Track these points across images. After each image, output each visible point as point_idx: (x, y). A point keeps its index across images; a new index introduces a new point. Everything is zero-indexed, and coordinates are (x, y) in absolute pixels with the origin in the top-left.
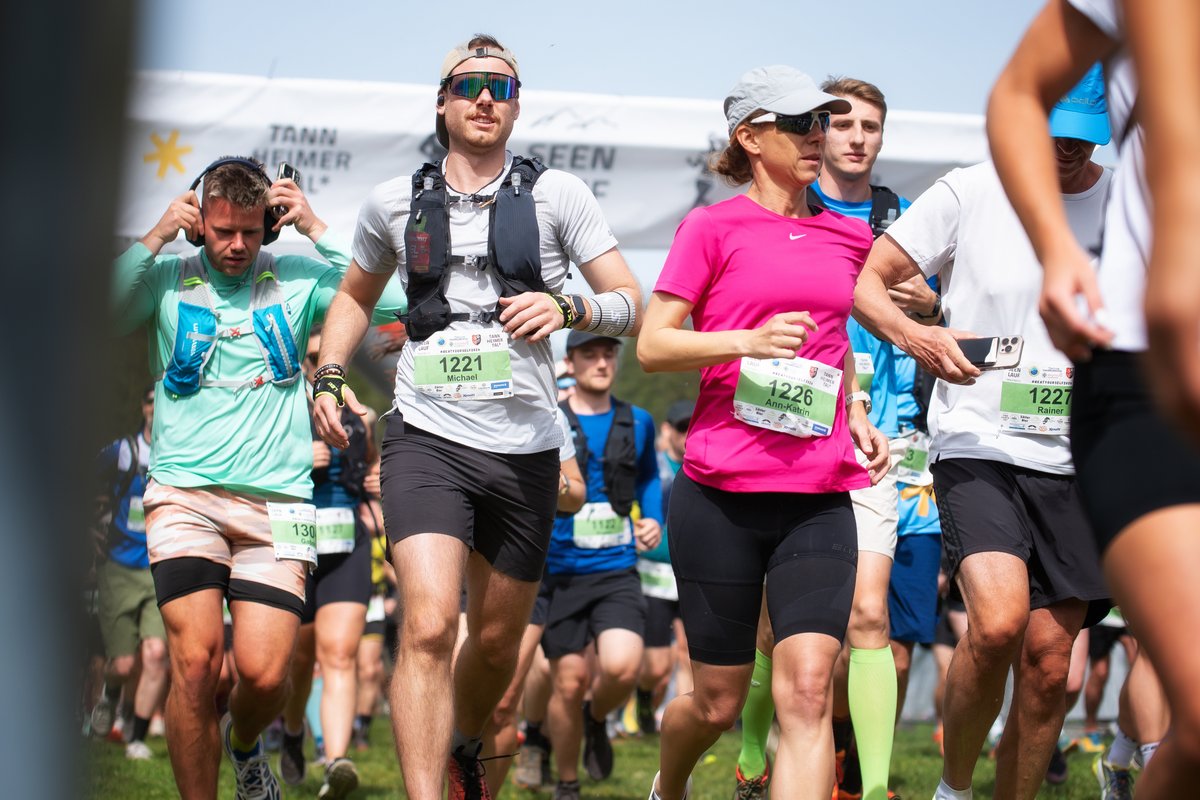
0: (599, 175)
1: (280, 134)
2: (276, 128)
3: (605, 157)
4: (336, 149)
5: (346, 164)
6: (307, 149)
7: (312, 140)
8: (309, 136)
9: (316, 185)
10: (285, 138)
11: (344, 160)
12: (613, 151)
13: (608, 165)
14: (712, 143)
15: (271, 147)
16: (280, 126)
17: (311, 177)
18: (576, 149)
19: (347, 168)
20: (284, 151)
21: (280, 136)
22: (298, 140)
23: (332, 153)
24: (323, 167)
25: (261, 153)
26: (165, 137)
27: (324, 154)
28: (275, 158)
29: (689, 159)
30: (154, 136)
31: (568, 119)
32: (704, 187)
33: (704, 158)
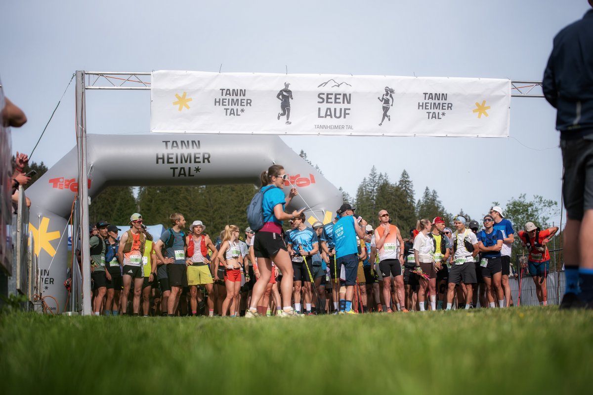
0: (346, 105)
1: (225, 92)
2: (223, 90)
3: (347, 98)
4: (245, 98)
5: (250, 103)
6: (235, 98)
7: (237, 95)
8: (235, 93)
9: (239, 113)
10: (226, 94)
11: (249, 102)
12: (350, 95)
13: (349, 102)
14: (387, 91)
15: (222, 98)
16: (224, 89)
17: (237, 109)
18: (336, 95)
19: (250, 105)
20: (226, 99)
21: (224, 94)
22: (231, 94)
23: (244, 100)
24: (241, 105)
25: (218, 100)
26: (181, 95)
27: (241, 100)
28: (223, 102)
29: (379, 98)
30: (177, 95)
31: (332, 83)
32: (386, 109)
33: (385, 97)
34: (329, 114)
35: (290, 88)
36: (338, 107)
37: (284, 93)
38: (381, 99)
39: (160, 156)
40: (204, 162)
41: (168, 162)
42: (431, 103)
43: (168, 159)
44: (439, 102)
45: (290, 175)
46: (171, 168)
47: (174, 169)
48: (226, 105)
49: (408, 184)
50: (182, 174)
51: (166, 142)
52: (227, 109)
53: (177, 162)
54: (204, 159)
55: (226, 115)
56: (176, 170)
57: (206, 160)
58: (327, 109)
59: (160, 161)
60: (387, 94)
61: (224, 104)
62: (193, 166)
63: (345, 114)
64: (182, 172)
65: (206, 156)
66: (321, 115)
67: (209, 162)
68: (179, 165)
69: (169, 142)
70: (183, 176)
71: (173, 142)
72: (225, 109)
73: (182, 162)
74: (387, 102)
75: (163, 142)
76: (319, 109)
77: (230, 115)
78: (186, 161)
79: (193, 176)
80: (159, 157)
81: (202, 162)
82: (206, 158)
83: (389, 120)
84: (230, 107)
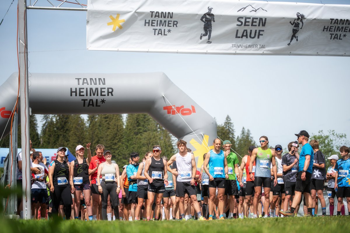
0: (261, 28)
1: (154, 14)
2: (152, 12)
3: (263, 22)
4: (173, 20)
5: (176, 25)
6: (163, 19)
7: (165, 17)
8: (163, 15)
9: (166, 33)
10: (156, 16)
11: (175, 24)
12: (266, 19)
14: (298, 16)
15: (151, 19)
16: (154, 12)
17: (165, 30)
18: (253, 19)
19: (177, 26)
20: (155, 21)
21: (154, 16)
22: (160, 17)
23: (171, 21)
24: (168, 26)
25: (147, 21)
26: (115, 16)
27: (169, 21)
28: (152, 23)
29: (290, 22)
30: (111, 16)
31: (250, 9)
32: (295, 32)
33: (295, 22)
34: (245, 35)
35: (212, 12)
36: (254, 29)
37: (208, 16)
38: (292, 22)
39: (74, 90)
40: (108, 95)
41: (80, 95)
42: (336, 27)
43: (80, 92)
44: (343, 26)
45: (176, 106)
46: (82, 100)
47: (84, 100)
48: (155, 26)
49: (230, 125)
50: (91, 105)
51: (78, 79)
52: (155, 30)
53: (87, 95)
54: (108, 92)
55: (155, 34)
56: (86, 101)
57: (110, 94)
58: (244, 30)
59: (74, 94)
60: (299, 19)
61: (153, 24)
62: (100, 98)
63: (259, 35)
64: (91, 103)
65: (110, 90)
66: (238, 36)
67: (112, 95)
68: (89, 97)
69: (81, 79)
70: (92, 106)
71: (84, 79)
72: (153, 29)
73: (90, 95)
74: (297, 25)
75: (76, 79)
76: (237, 31)
77: (158, 35)
78: (94, 95)
79: (100, 106)
80: (72, 91)
81: (107, 95)
82: (110, 92)
83: (297, 40)
84: (158, 28)
